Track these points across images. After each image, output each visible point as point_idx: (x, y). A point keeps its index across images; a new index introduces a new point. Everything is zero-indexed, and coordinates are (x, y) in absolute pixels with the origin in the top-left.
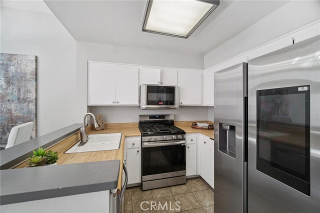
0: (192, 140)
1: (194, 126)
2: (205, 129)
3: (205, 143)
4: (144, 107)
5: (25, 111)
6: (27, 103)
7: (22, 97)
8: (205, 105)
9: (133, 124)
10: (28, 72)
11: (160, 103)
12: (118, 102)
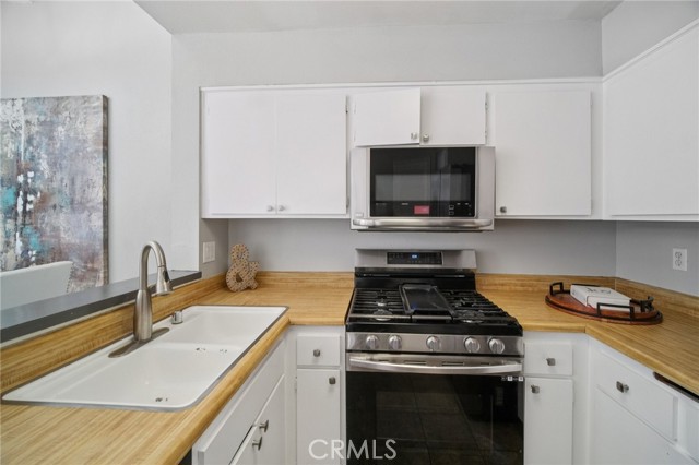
0: (551, 362)
1: (557, 296)
2: (613, 317)
3: (621, 388)
4: (363, 222)
5: (84, 232)
6: (86, 213)
7: (78, 197)
8: (605, 217)
9: (339, 276)
10: (90, 136)
11: (418, 210)
12: (282, 209)
